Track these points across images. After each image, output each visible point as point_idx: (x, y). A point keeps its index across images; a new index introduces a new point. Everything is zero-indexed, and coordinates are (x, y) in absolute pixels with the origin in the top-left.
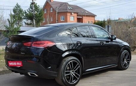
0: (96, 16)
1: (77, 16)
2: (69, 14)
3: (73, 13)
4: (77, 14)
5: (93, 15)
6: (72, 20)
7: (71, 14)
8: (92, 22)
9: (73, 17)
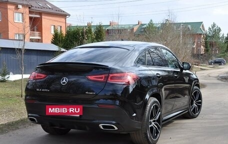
0: (69, 15)
1: (30, 12)
2: (11, 7)
3: (20, 6)
4: (29, 8)
5: (62, 13)
6: (19, 20)
7: (17, 8)
8: (61, 27)
9: (21, 15)
